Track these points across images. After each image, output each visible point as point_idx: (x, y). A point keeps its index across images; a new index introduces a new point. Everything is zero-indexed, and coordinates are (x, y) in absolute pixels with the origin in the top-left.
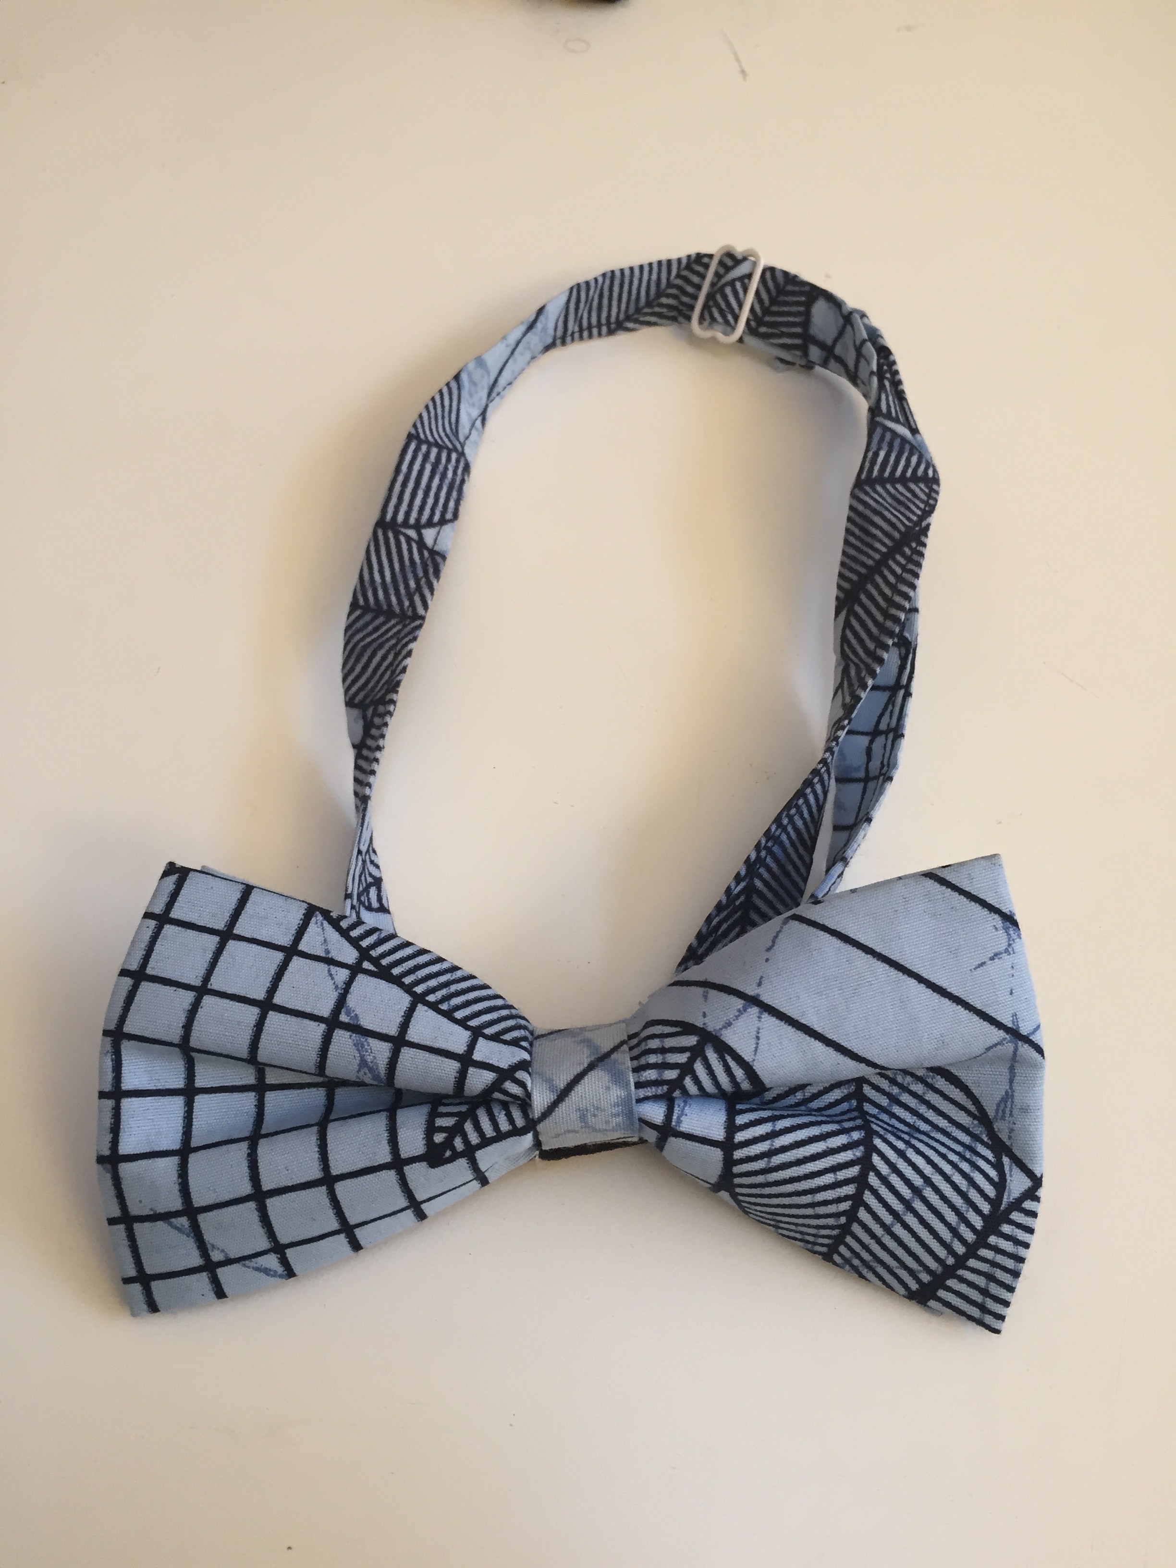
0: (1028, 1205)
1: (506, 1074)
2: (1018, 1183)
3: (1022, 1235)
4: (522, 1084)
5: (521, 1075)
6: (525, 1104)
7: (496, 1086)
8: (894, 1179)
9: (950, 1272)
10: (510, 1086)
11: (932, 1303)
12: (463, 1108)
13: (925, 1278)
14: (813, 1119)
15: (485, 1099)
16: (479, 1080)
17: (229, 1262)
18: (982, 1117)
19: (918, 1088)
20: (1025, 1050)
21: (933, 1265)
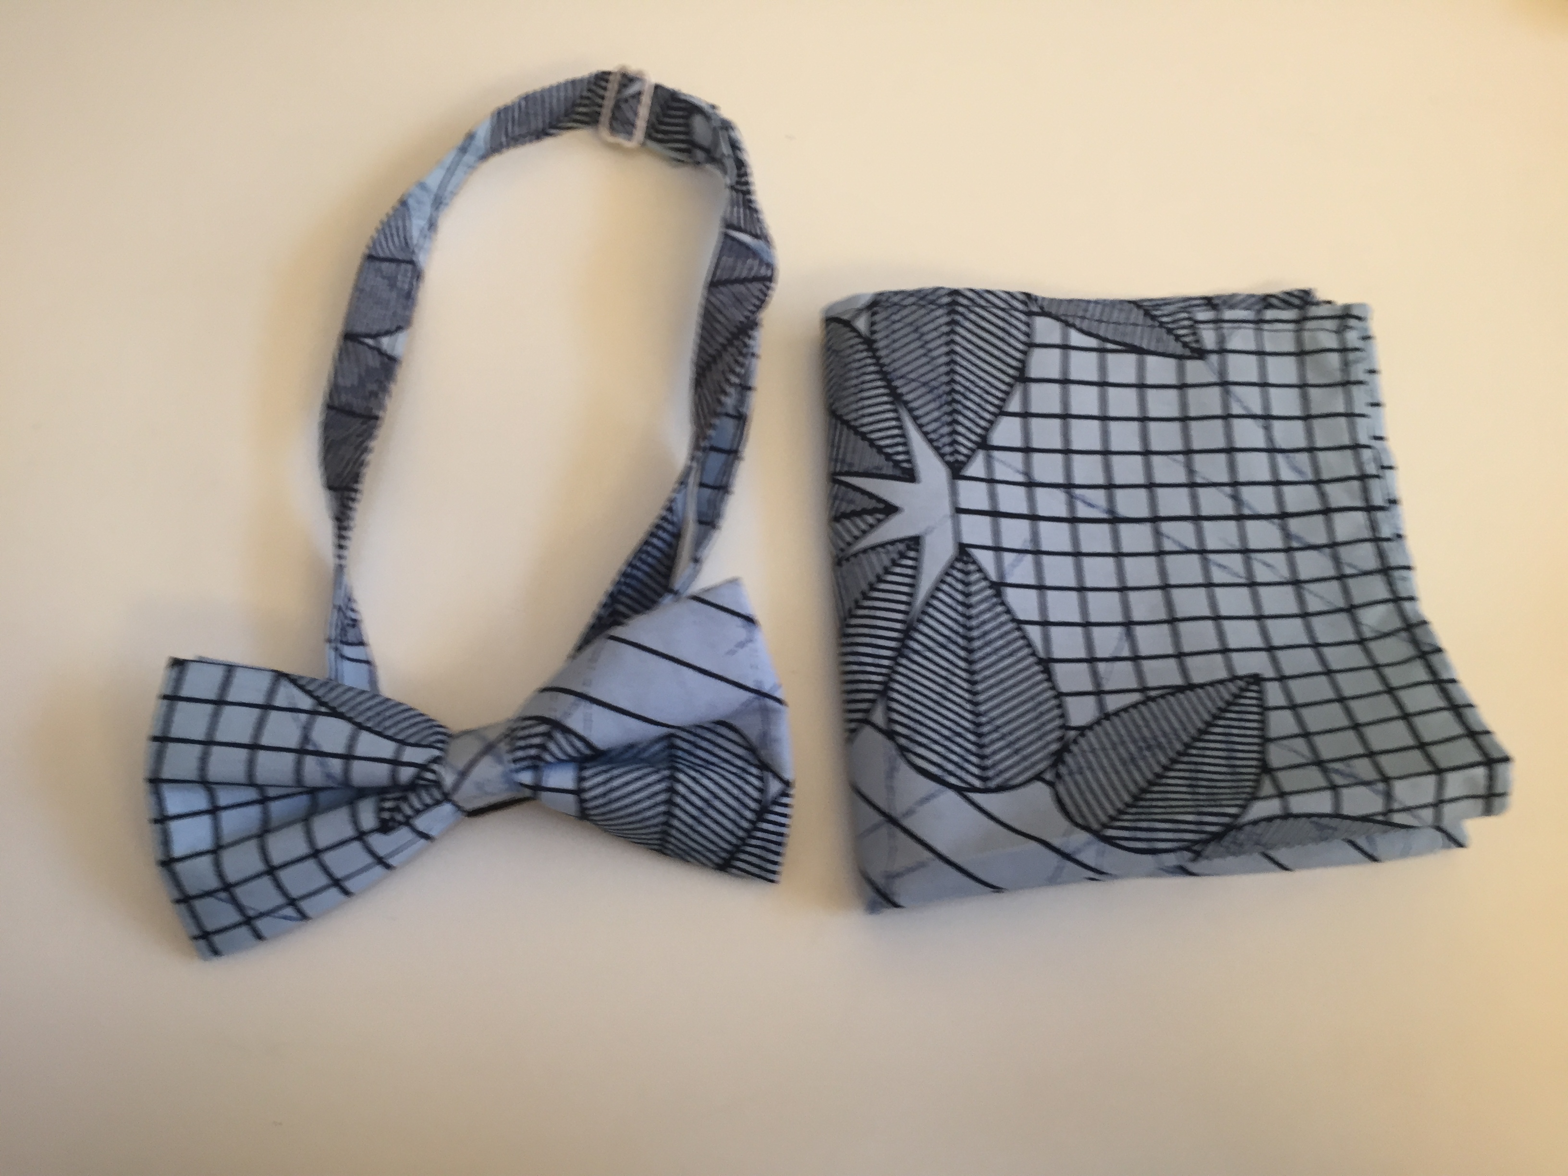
0: (785, 800)
1: (423, 767)
2: (775, 787)
3: (782, 820)
4: (433, 772)
5: (435, 767)
6: (437, 784)
7: (419, 777)
8: (693, 798)
9: (738, 849)
10: (429, 776)
11: (729, 869)
12: (397, 795)
13: (724, 855)
14: (638, 766)
15: (413, 786)
16: (406, 774)
17: (262, 915)
18: (751, 749)
19: (709, 735)
20: (771, 703)
21: (726, 846)
